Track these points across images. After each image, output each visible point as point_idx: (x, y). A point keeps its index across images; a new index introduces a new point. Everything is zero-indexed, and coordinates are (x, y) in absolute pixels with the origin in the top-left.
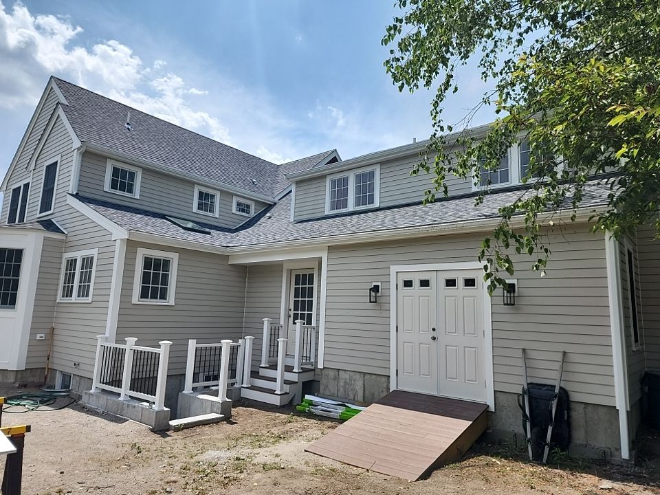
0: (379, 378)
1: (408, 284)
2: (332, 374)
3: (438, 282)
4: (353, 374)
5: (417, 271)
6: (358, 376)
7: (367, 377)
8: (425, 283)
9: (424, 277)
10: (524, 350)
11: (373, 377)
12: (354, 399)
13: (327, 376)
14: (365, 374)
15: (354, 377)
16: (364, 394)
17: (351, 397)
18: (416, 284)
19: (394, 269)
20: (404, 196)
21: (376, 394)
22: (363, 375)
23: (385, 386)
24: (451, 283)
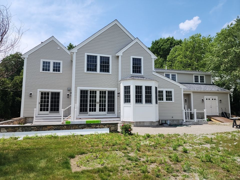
1: (207, 99)
3: (211, 99)
5: (208, 97)
8: (209, 99)
10: (222, 108)
19: (205, 97)
24: (213, 99)
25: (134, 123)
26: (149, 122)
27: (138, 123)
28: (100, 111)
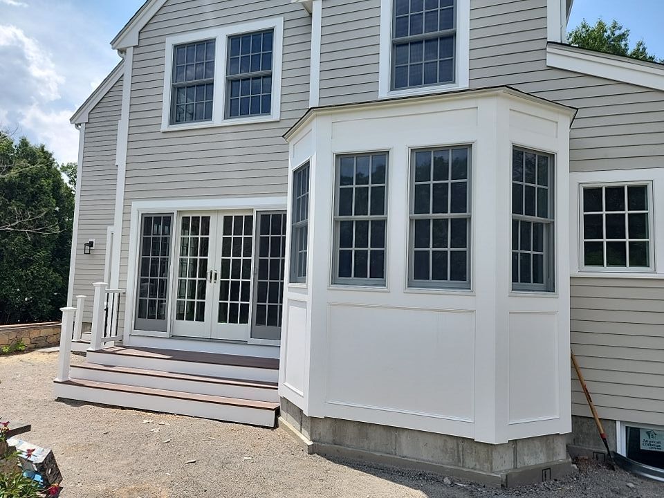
25: (323, 429)
26: (440, 442)
27: (351, 432)
28: (222, 318)
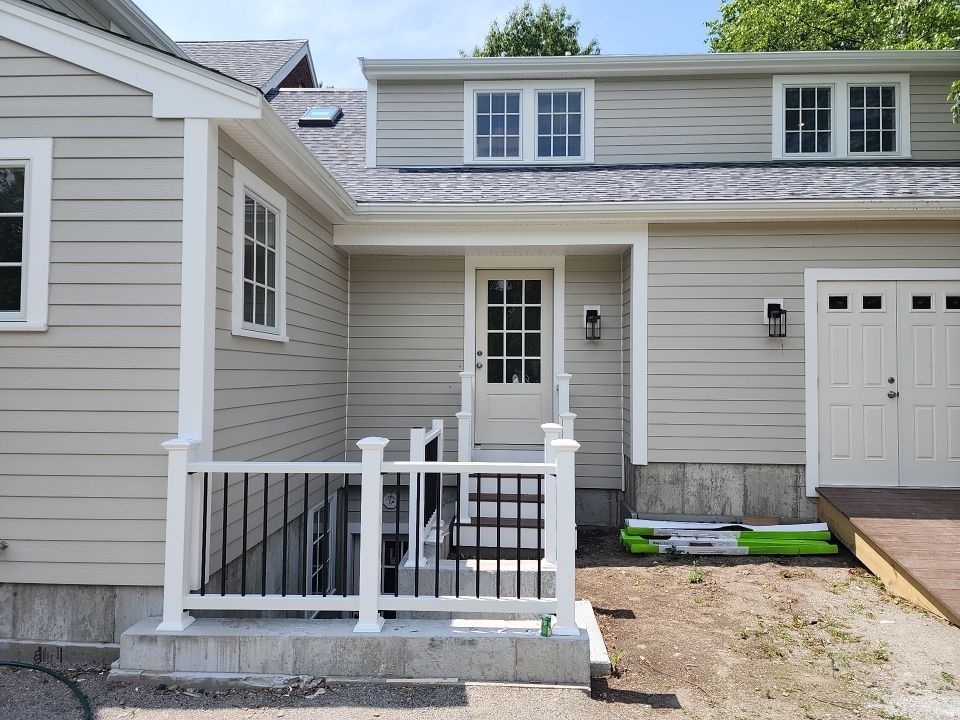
0: (778, 471)
1: (838, 302)
2: (666, 473)
3: (897, 301)
4: (719, 468)
5: (855, 280)
6: (730, 472)
7: (751, 470)
8: (872, 303)
9: (872, 291)
11: (764, 470)
12: (722, 514)
13: (656, 478)
14: (745, 465)
15: (724, 474)
16: (745, 501)
17: (717, 509)
18: (855, 303)
19: (812, 275)
20: (647, 150)
21: (772, 498)
22: (741, 468)
23: (791, 482)
24: (921, 302)
